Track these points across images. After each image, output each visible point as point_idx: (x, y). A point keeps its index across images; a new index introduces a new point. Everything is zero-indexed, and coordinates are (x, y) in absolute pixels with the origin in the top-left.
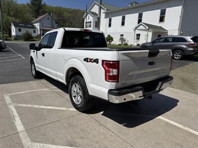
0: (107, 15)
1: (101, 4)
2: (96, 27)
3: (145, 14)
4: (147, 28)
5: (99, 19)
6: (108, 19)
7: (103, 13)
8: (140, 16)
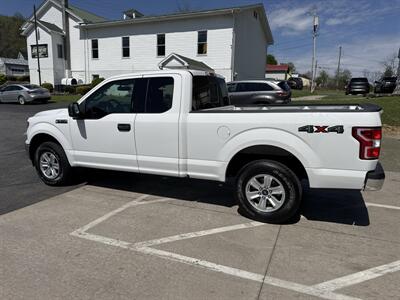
0: (85, 33)
1: (66, 6)
2: (60, 56)
3: (169, 37)
4: (186, 64)
5: (66, 39)
6: (90, 41)
7: (76, 27)
8: (161, 40)
